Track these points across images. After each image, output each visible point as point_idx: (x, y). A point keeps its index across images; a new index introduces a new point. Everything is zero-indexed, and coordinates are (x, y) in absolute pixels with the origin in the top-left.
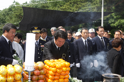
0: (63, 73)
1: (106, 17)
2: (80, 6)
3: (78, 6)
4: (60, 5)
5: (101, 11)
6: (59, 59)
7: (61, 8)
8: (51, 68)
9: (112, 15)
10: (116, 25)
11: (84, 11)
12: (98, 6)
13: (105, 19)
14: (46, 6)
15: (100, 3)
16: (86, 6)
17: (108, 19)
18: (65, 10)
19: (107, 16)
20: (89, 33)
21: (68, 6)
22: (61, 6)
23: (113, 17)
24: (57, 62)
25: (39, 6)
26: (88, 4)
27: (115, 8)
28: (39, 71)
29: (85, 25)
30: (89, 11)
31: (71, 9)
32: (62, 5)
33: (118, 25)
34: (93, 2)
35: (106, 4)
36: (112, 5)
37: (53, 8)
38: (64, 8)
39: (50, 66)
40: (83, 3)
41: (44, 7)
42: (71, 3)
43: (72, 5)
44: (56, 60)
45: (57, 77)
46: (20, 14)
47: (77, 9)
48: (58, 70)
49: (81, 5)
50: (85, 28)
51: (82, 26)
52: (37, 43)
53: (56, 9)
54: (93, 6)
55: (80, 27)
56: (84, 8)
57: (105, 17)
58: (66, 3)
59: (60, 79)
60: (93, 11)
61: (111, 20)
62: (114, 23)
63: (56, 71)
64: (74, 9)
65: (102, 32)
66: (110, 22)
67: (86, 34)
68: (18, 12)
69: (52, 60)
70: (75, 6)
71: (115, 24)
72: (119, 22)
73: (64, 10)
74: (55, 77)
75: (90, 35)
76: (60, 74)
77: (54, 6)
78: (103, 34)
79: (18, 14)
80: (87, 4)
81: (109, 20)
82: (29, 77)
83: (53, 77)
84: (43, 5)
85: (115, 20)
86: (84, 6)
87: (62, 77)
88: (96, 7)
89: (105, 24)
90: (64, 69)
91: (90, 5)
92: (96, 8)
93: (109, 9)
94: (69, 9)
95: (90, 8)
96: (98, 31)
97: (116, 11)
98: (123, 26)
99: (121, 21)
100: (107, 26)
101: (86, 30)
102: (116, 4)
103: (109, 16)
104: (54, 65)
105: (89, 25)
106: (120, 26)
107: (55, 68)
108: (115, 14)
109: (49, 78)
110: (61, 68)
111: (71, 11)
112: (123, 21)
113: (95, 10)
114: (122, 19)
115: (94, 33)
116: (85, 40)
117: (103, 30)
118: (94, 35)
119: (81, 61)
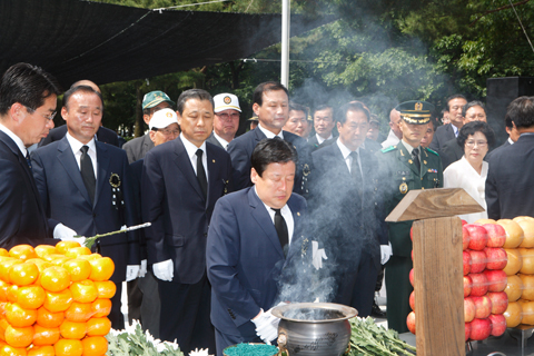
0: (78, 310)
1: (303, 43)
5: (280, 9)
8: (15, 287)
9: (330, 32)
10: (349, 77)
11: (202, 6)
13: (300, 49)
17: (310, 52)
18: (108, 2)
19: (309, 39)
23: (335, 42)
24: (49, 259)
29: (208, 78)
30: (224, 8)
33: (356, 79)
39: (13, 277)
44: (41, 249)
45: (46, 333)
48: (49, 295)
51: (190, 81)
55: (185, 85)
57: (300, 40)
59: (62, 341)
60: (244, 8)
61: (327, 55)
62: (340, 69)
63: (40, 301)
65: (279, 110)
66: (321, 66)
67: (200, 122)
69: (21, 250)
71: (346, 73)
72: (363, 67)
74: (34, 333)
76: (64, 316)
81: (318, 56)
83: (27, 331)
85: (344, 53)
87: (72, 329)
89: (299, 74)
90: (83, 290)
96: (261, 103)
97: (345, 12)
98: (378, 84)
99: (372, 63)
101: (205, 102)
103: (315, 35)
104: (28, 274)
105: (226, 76)
106: (365, 83)
107: (37, 288)
108: (344, 30)
109: (7, 339)
110: (67, 287)
111: (137, 6)
112: (377, 61)
113: (251, 6)
114: (375, 53)
115: (235, 113)
116: (196, 149)
117: (281, 99)
118: (236, 122)
119: (179, 251)
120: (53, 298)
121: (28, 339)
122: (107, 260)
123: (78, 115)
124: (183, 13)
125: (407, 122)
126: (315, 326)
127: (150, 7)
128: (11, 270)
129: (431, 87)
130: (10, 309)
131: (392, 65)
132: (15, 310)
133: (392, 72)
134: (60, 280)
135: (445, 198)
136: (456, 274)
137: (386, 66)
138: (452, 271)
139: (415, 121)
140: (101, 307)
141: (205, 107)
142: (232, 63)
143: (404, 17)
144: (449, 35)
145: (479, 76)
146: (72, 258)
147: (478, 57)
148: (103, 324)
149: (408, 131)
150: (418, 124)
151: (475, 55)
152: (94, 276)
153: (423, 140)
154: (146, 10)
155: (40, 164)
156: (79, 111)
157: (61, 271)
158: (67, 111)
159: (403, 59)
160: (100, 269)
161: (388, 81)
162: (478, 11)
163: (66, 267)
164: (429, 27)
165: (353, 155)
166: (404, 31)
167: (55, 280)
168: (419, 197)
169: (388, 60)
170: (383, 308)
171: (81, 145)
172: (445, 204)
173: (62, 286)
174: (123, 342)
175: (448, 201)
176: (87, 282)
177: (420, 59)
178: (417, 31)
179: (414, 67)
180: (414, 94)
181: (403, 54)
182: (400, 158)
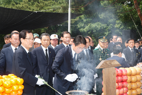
0: (14, 93)
1: (74, 21)
2: (42, 5)
3: (39, 5)
4: (15, 2)
5: (68, 12)
6: (9, 75)
7: (16, 7)
9: (81, 18)
11: (47, 11)
12: (64, 6)
13: (73, 22)
15: (67, 3)
16: (50, 6)
17: (76, 23)
19: (76, 19)
20: (51, 39)
21: (27, 5)
22: (17, 4)
23: (82, 20)
24: (6, 79)
26: (52, 3)
27: (84, 9)
29: (49, 30)
30: (53, 11)
31: (30, 9)
32: (18, 2)
33: (88, 30)
34: (58, 1)
35: (73, 3)
36: (81, 5)
37: (5, 6)
38: (21, 6)
40: (46, 1)
42: (29, 1)
43: (32, 3)
44: (4, 76)
47: (38, 9)
48: (6, 89)
49: (44, 4)
51: (44, 30)
53: (10, 7)
54: (58, 6)
55: (43, 32)
56: (47, 7)
57: (73, 20)
60: (58, 11)
61: (80, 24)
62: (84, 27)
63: (3, 90)
64: (33, 8)
65: (68, 39)
66: (79, 27)
67: (46, 42)
70: (36, 5)
71: (85, 29)
72: (90, 27)
73: (20, 9)
75: (52, 42)
76: (10, 94)
77: (7, 3)
78: (69, 41)
80: (50, 3)
81: (78, 24)
85: (85, 23)
86: (46, 5)
88: (62, 6)
89: (73, 29)
90: (15, 87)
91: (54, 4)
92: (61, 8)
93: (78, 10)
94: (27, 8)
95: (55, 8)
96: (63, 37)
97: (85, 13)
98: (94, 31)
99: (92, 26)
100: (75, 31)
101: (47, 36)
102: (85, 4)
103: (77, 19)
105: (54, 29)
106: (90, 31)
107: (2, 87)
108: (85, 17)
110: (11, 87)
111: (30, 11)
112: (94, 25)
113: (60, 11)
114: (93, 23)
115: (57, 39)
116: (45, 49)
117: (68, 36)
118: (57, 42)
120: (7, 90)
122: (22, 79)
123: (14, 40)
124: (42, 13)
125: (101, 42)
127: (34, 11)
129: (108, 33)
131: (97, 26)
133: (97, 28)
134: (9, 85)
135: (111, 62)
136: (114, 82)
137: (96, 27)
138: (113, 82)
139: (103, 41)
140: (20, 92)
141: (48, 38)
142: (55, 26)
143: (101, 14)
144: (112, 19)
145: (120, 29)
146: (12, 79)
147: (120, 24)
149: (102, 44)
150: (104, 42)
151: (119, 24)
152: (18, 83)
153: (105, 46)
154: (32, 12)
155: (4, 53)
156: (15, 39)
157: (9, 82)
158: (11, 39)
159: (100, 25)
160: (20, 82)
161: (96, 30)
162: (120, 13)
163: (11, 81)
164: (107, 17)
165: (87, 50)
166: (101, 18)
167: (8, 85)
168: (104, 62)
169: (96, 25)
170: (95, 91)
171: (15, 48)
172: (111, 64)
173: (10, 86)
175: (112, 63)
176: (16, 85)
177: (105, 25)
178: (104, 18)
179: (103, 27)
180: (103, 34)
181: (100, 24)
182: (100, 51)
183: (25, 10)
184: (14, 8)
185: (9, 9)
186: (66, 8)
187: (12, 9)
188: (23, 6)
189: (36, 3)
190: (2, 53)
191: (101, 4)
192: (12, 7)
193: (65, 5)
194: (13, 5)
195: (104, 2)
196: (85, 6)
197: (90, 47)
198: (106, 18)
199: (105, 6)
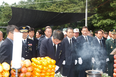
0: (49, 70)
1: (90, 18)
2: (66, 7)
3: (64, 7)
4: (47, 6)
5: (85, 12)
7: (48, 9)
8: (38, 65)
9: (95, 16)
10: (99, 25)
11: (70, 12)
13: (89, 19)
14: (34, 7)
15: (84, 5)
16: (72, 8)
17: (91, 20)
18: (52, 11)
21: (55, 7)
22: (48, 7)
23: (96, 18)
24: (44, 60)
25: (28, 7)
26: (73, 6)
27: (98, 9)
28: (26, 69)
29: (70, 25)
30: (74, 12)
31: (57, 10)
32: (49, 6)
33: (100, 25)
34: (77, 4)
35: (89, 5)
36: (95, 7)
37: (40, 9)
38: (51, 9)
40: (69, 5)
41: (32, 7)
42: (57, 5)
43: (59, 6)
44: (42, 58)
45: (43, 74)
46: (9, 14)
47: (63, 10)
48: (44, 67)
49: (67, 7)
50: (71, 28)
51: (67, 26)
52: (25, 42)
53: (43, 9)
54: (78, 7)
55: (66, 27)
56: (70, 9)
58: (53, 5)
59: (46, 76)
60: (78, 12)
61: (94, 20)
62: (97, 23)
63: (42, 68)
64: (60, 10)
66: (93, 23)
67: (71, 34)
68: (7, 13)
69: (38, 58)
70: (61, 7)
71: (98, 24)
72: (102, 23)
73: (50, 10)
76: (46, 71)
77: (41, 7)
79: (7, 14)
81: (92, 21)
82: (16, 75)
83: (40, 73)
84: (31, 6)
85: (98, 20)
86: (69, 7)
87: (48, 74)
88: (81, 8)
89: (89, 24)
91: (75, 6)
92: (80, 9)
93: (92, 10)
94: (55, 10)
95: (75, 10)
97: (98, 12)
98: (105, 26)
99: (103, 22)
100: (90, 26)
101: (72, 30)
102: (98, 5)
103: (92, 17)
104: (40, 63)
105: (74, 25)
106: (102, 26)
107: (42, 66)
108: (98, 15)
109: (36, 75)
110: (47, 66)
111: (57, 12)
112: (105, 21)
113: (79, 11)
114: (104, 20)
116: (70, 39)
119: (66, 59)
120: (45, 68)
121: (40, 75)
122: (54, 61)
123: (48, 33)
124: (66, 13)
125: (112, 34)
126: (94, 75)
127: (60, 12)
128: (37, 62)
130: (37, 69)
131: (108, 22)
132: (38, 70)
133: (108, 24)
134: (46, 64)
137: (106, 23)
140: (53, 69)
142: (75, 22)
143: (110, 13)
148: (53, 73)
149: (112, 36)
155: (41, 42)
156: (48, 32)
160: (53, 62)
161: (107, 25)
163: (47, 62)
165: (100, 40)
166: (110, 15)
167: (45, 64)
173: (46, 65)
174: (57, 76)
176: (51, 65)
177: (114, 21)
178: (113, 15)
179: (112, 23)
180: (112, 28)
181: (110, 20)
182: (111, 41)
183: (53, 11)
184: (46, 10)
185: (43, 11)
186: (84, 9)
187: (45, 11)
188: (53, 8)
189: (62, 6)
190: (39, 42)
191: (111, 5)
192: (45, 10)
193: (83, 7)
194: (46, 8)
195: (113, 4)
196: (98, 7)
197: (103, 38)
198: (115, 15)
199: (114, 7)
